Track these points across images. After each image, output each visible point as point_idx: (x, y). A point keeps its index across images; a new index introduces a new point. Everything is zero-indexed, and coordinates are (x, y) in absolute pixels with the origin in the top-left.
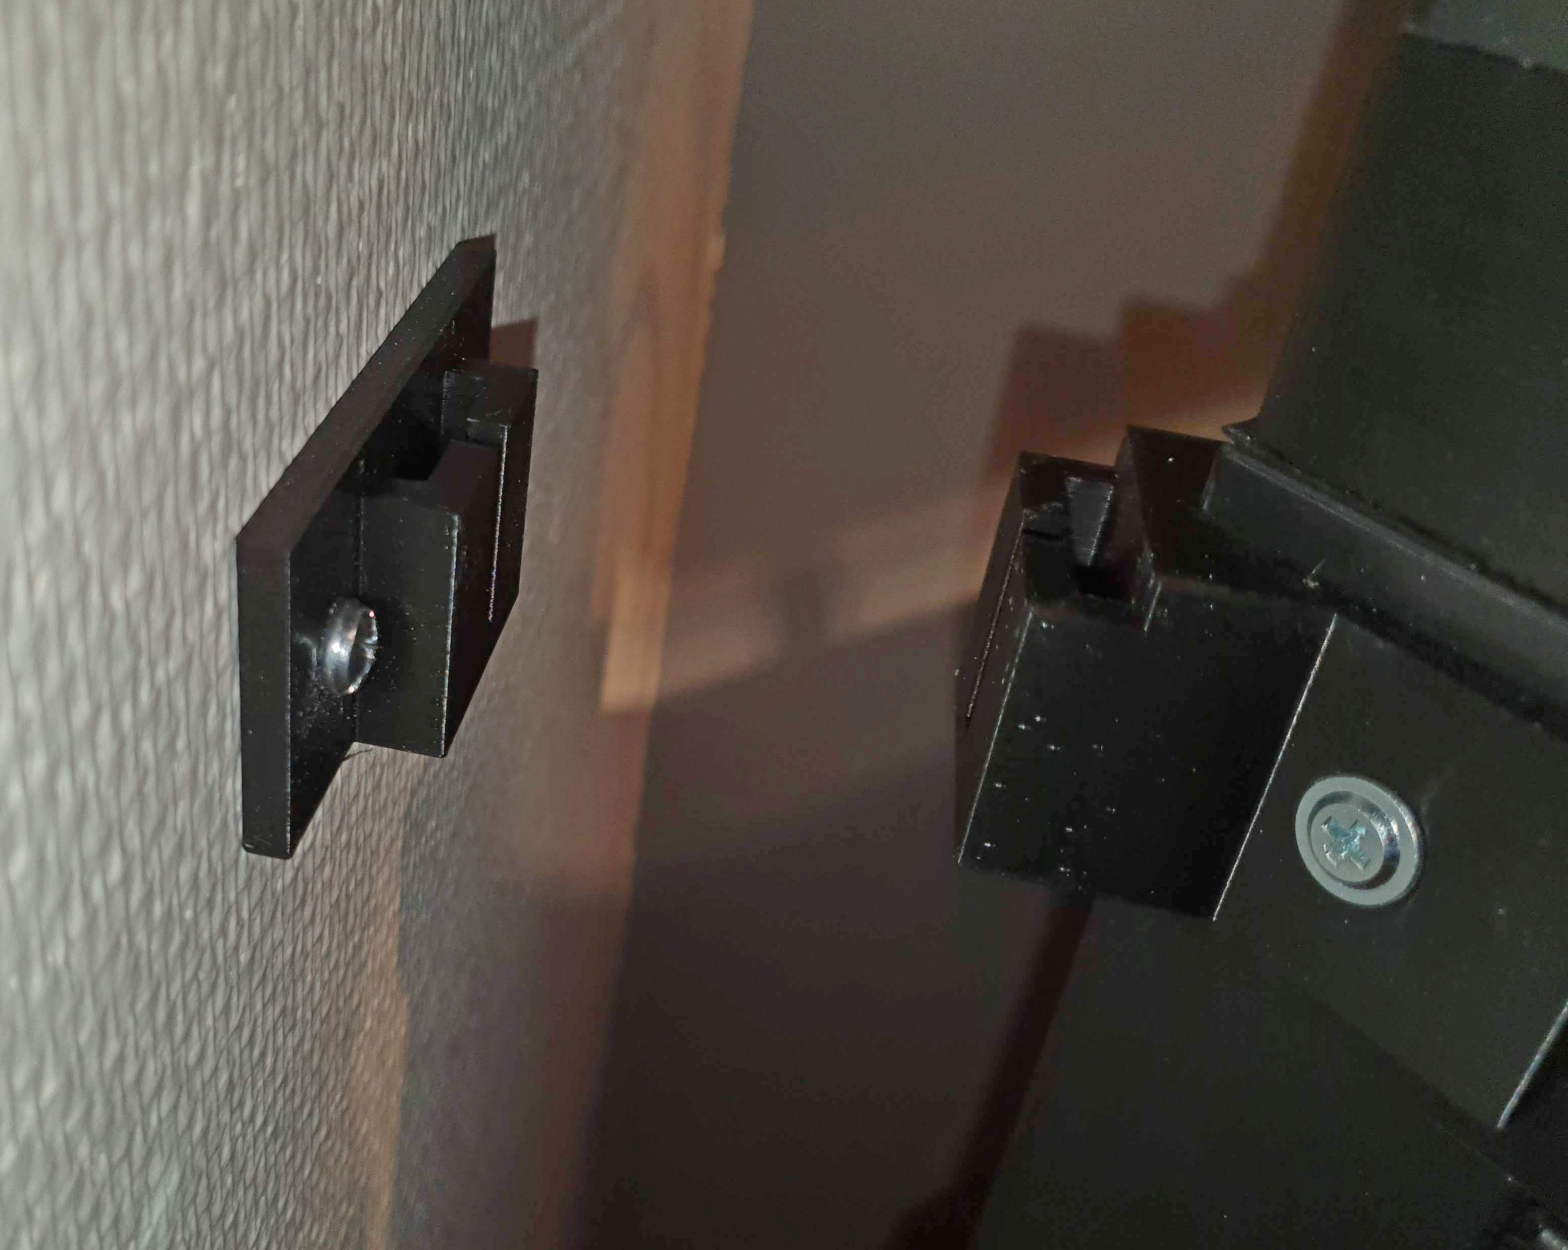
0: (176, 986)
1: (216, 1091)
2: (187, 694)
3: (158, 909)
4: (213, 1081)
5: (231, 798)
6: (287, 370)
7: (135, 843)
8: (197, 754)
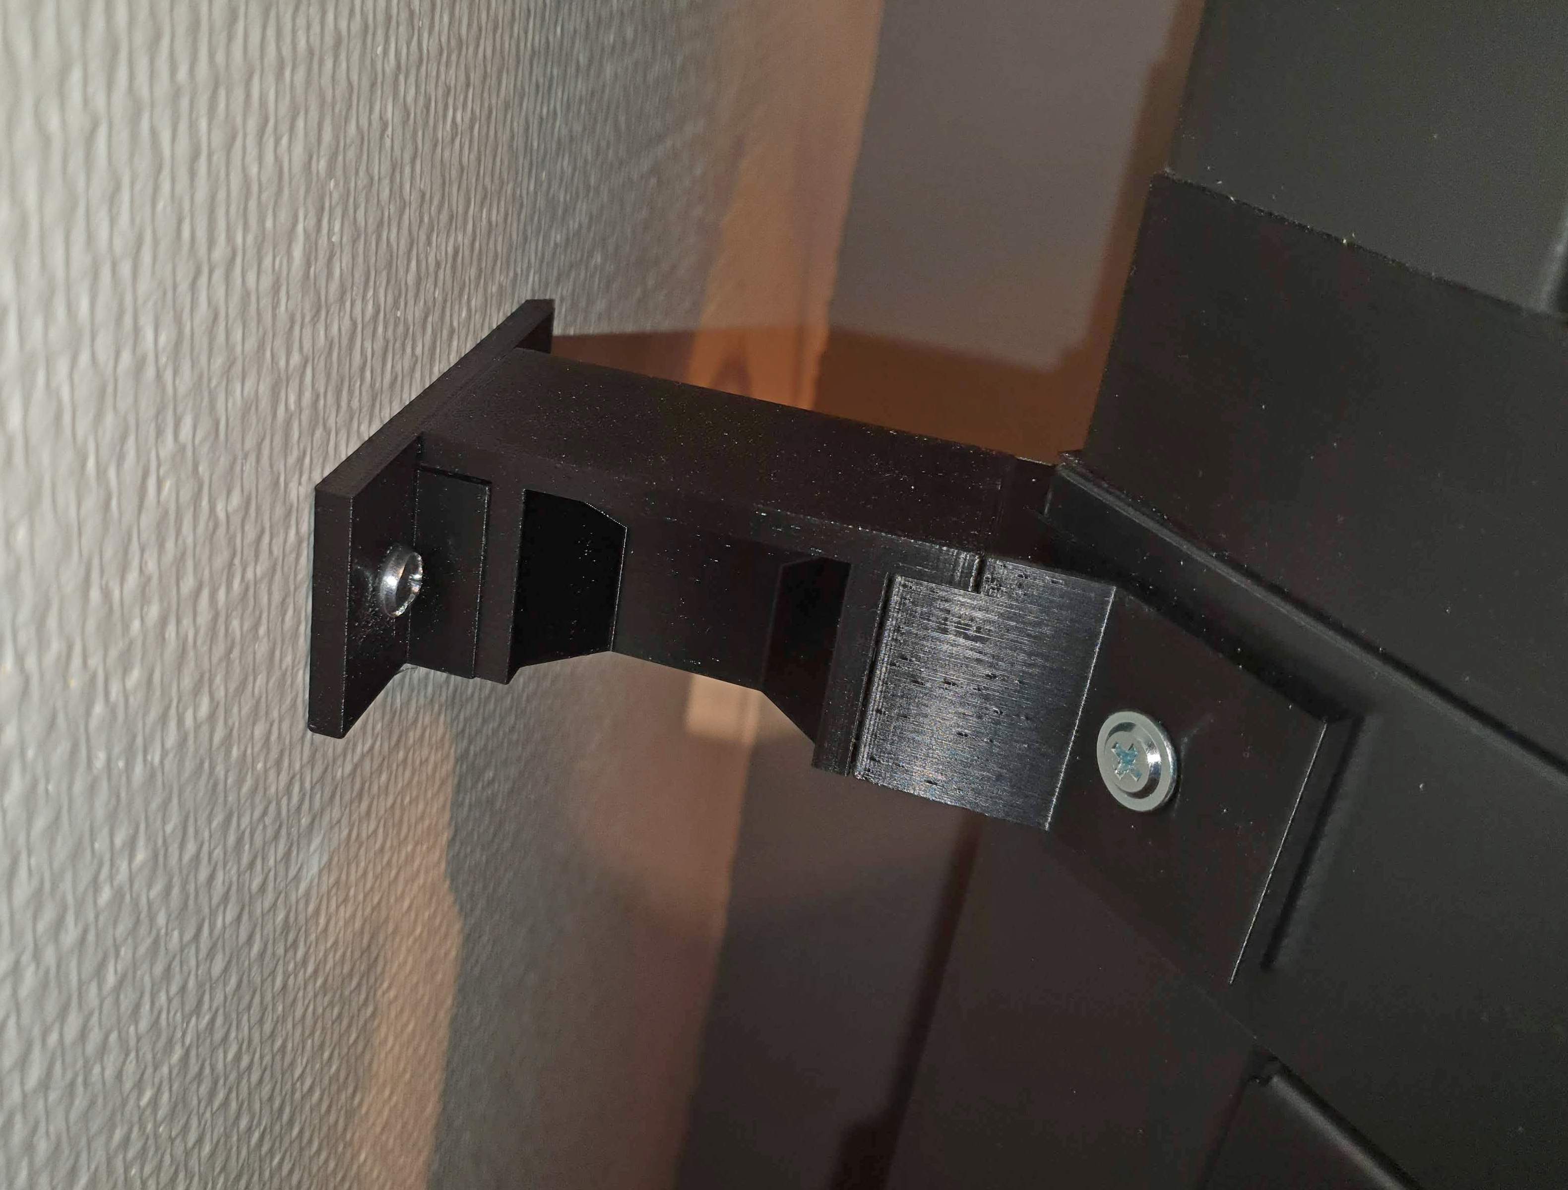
0: (245, 821)
1: (274, 923)
2: (270, 593)
3: (235, 752)
4: (272, 913)
5: (301, 685)
6: (368, 374)
7: (220, 694)
8: (275, 644)
